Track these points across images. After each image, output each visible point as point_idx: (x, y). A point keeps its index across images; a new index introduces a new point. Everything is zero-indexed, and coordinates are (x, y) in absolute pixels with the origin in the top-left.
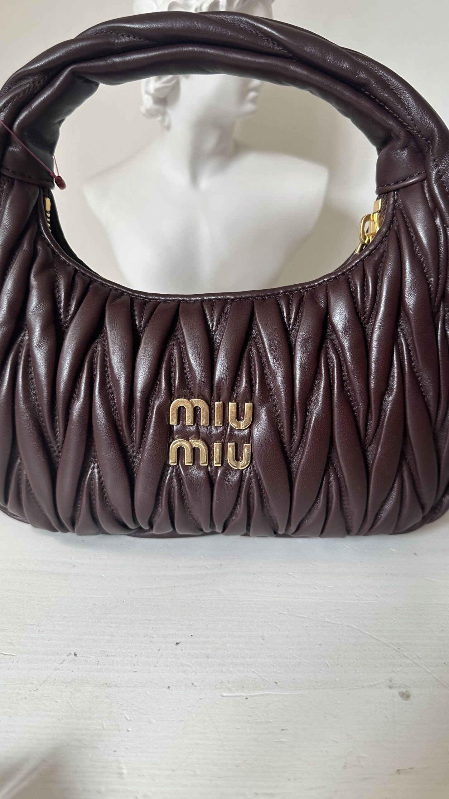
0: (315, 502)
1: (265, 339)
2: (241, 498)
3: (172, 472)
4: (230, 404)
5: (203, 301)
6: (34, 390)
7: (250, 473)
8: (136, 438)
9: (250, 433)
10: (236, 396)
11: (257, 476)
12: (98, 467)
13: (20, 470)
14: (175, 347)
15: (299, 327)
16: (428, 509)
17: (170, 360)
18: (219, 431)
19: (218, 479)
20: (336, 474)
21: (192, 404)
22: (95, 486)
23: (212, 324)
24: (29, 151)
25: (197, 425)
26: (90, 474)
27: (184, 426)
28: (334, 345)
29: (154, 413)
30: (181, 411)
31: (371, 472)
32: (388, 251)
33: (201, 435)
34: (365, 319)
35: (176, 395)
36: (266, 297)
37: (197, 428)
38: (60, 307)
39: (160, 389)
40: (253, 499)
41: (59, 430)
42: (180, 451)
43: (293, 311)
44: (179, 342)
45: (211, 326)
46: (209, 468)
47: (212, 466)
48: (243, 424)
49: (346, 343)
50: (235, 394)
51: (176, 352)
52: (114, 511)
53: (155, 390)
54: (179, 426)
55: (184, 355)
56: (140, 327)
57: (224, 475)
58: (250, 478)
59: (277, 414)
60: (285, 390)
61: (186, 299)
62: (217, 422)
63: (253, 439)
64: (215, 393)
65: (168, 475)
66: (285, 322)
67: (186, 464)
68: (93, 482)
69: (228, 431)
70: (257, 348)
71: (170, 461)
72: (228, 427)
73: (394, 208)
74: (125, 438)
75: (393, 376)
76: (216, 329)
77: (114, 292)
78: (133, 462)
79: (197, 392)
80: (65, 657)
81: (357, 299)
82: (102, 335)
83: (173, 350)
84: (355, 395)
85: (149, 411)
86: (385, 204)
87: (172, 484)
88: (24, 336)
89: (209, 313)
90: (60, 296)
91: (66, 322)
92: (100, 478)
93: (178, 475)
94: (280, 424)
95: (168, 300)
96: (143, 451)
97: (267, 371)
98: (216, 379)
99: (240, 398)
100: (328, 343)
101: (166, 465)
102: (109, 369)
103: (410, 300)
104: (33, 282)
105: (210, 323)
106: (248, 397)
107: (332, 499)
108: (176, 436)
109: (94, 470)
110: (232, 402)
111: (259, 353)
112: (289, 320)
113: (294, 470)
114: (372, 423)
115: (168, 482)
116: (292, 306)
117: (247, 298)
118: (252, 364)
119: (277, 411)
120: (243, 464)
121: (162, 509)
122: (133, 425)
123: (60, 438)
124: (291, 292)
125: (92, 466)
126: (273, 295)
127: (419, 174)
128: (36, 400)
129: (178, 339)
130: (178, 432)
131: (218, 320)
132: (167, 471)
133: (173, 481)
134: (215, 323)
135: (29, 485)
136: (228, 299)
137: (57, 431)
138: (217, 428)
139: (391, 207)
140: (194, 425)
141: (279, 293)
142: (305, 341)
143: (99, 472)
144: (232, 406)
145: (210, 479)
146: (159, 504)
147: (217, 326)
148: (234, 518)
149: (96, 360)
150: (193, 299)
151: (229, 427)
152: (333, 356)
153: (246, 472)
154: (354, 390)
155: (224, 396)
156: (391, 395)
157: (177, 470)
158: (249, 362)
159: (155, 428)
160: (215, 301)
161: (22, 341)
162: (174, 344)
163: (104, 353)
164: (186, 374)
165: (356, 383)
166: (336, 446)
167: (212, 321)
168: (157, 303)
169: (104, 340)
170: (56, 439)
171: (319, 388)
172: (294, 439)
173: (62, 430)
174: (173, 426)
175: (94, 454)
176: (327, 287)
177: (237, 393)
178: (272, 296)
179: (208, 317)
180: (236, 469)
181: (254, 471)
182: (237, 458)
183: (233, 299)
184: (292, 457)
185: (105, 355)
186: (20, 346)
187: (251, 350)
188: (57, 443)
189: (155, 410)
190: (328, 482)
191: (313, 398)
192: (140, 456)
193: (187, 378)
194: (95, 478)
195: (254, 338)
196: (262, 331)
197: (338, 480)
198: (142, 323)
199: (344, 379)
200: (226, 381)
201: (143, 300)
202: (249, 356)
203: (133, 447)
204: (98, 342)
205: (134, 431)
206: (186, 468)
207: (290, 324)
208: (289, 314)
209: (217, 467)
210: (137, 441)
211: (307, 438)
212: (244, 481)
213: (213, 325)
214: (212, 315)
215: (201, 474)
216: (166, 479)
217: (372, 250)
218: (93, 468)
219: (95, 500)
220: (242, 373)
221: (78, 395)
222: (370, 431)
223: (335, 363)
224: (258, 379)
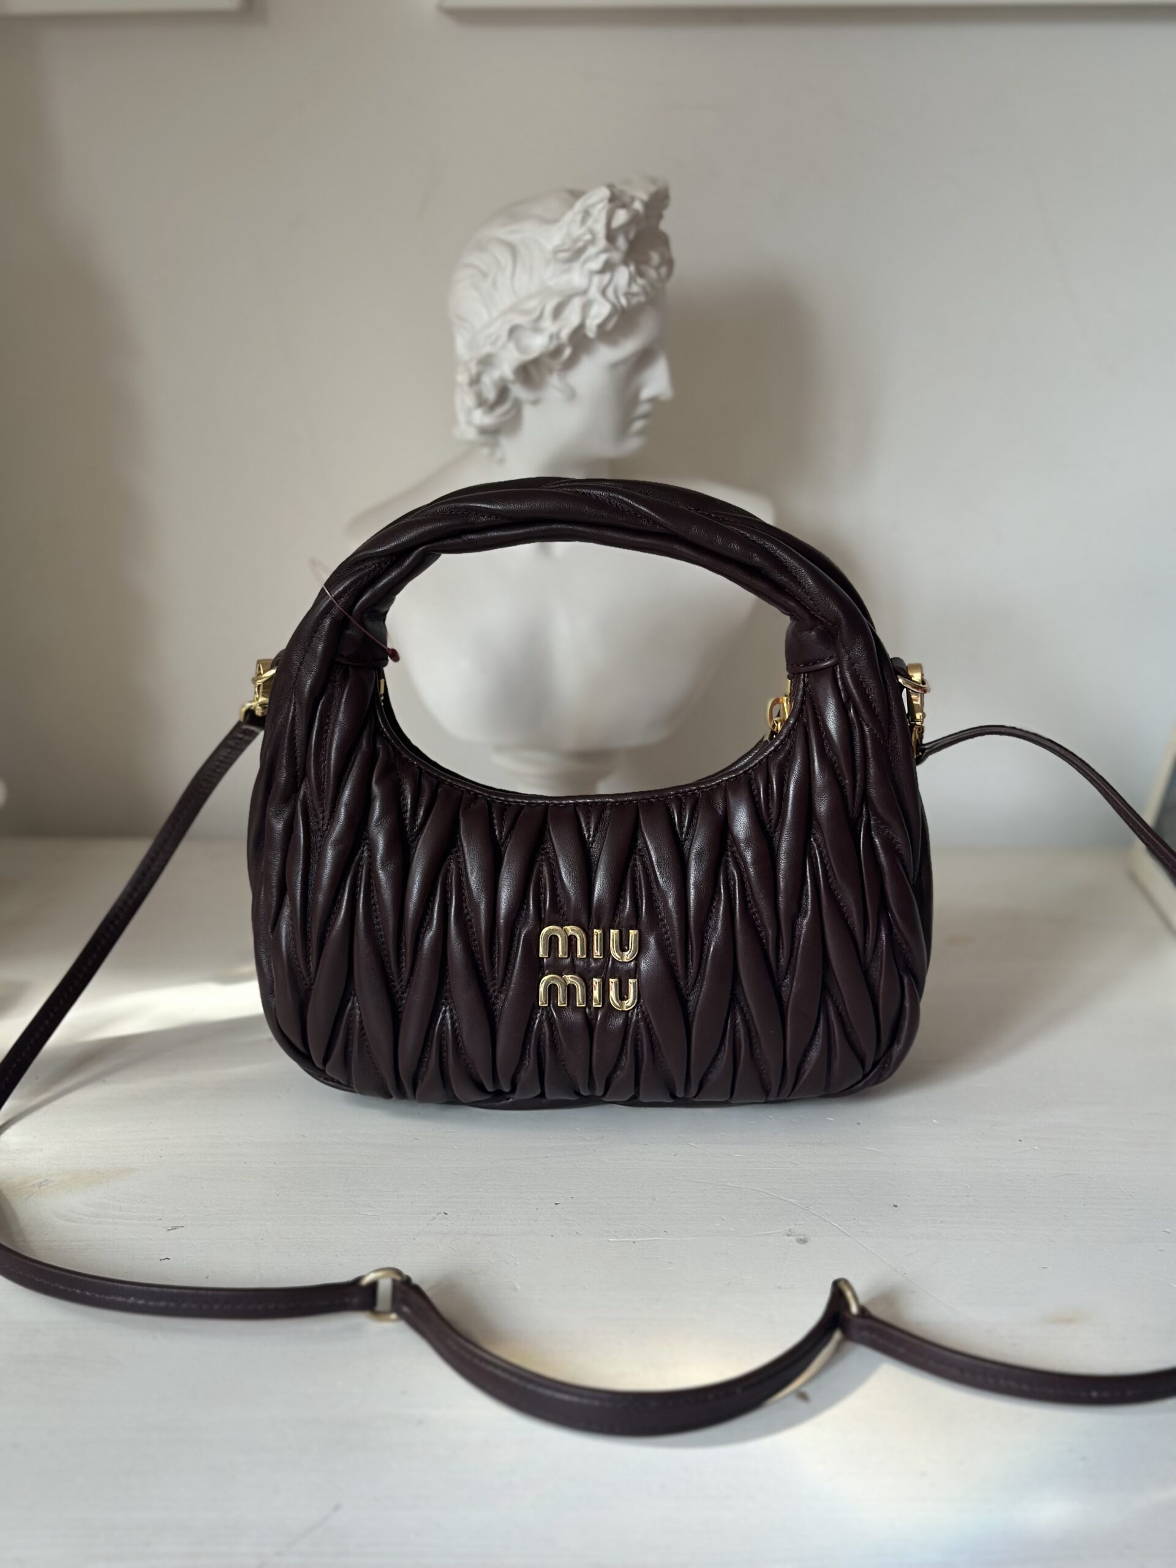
0: (719, 1050)
1: (652, 853)
2: (627, 1046)
3: (542, 1015)
4: (612, 931)
5: (576, 804)
6: (377, 918)
7: (637, 1015)
8: (499, 975)
9: (637, 966)
10: (619, 922)
11: (645, 1018)
12: (451, 1010)
13: (351, 1017)
14: (544, 864)
15: (693, 837)
16: (868, 1067)
17: (539, 880)
18: (599, 964)
19: (598, 1023)
20: (744, 1015)
21: (566, 931)
22: (447, 1034)
23: (588, 833)
24: (368, 634)
25: (572, 956)
26: (441, 1019)
27: (557, 959)
28: (735, 858)
29: (521, 943)
30: (553, 941)
31: (787, 1012)
32: (795, 747)
33: (577, 970)
34: (770, 827)
35: (547, 922)
36: (654, 800)
37: (573, 961)
38: (406, 818)
39: (527, 915)
40: (642, 1047)
41: (405, 965)
42: (552, 990)
43: (685, 818)
44: (549, 857)
45: (587, 836)
46: (587, 1010)
47: (590, 1008)
48: (627, 956)
49: (749, 856)
50: (618, 919)
51: (545, 869)
52: (470, 1066)
53: (521, 916)
54: (550, 958)
55: (555, 873)
56: (501, 838)
57: (605, 1018)
58: (637, 1021)
59: (668, 942)
60: (677, 913)
61: (555, 802)
62: (597, 953)
63: (640, 973)
64: (593, 919)
65: (536, 1019)
66: (677, 831)
67: (559, 1005)
68: (445, 1028)
69: (610, 963)
70: (643, 863)
71: (540, 1003)
72: (609, 959)
73: (804, 694)
74: (485, 974)
75: (807, 895)
76: (593, 841)
77: (467, 795)
78: (494, 1004)
79: (572, 917)
80: (435, 1215)
81: (760, 805)
82: (455, 850)
83: (542, 867)
84: (761, 919)
85: (514, 941)
86: (794, 686)
87: (542, 1029)
88: (363, 853)
89: (585, 821)
90: (406, 805)
91: (412, 835)
92: (453, 1024)
93: (550, 1018)
94: (672, 955)
95: (533, 803)
96: (507, 991)
97: (655, 891)
98: (594, 902)
99: (624, 923)
100: (728, 856)
101: (535, 1007)
102: (466, 891)
103: (822, 806)
104: (375, 789)
105: (585, 833)
106: (633, 923)
107: (740, 1045)
108: (547, 972)
109: (445, 1015)
110: (614, 929)
111: (645, 869)
112: (681, 828)
113: (691, 1010)
114: (784, 951)
115: (537, 1027)
116: (685, 809)
117: (631, 801)
118: (637, 883)
119: (668, 939)
120: (629, 1003)
121: (530, 1062)
122: (495, 958)
123: (405, 976)
124: (685, 793)
125: (444, 1009)
126: (662, 798)
127: (830, 658)
128: (380, 930)
129: (548, 853)
130: (549, 966)
131: (596, 830)
132: (536, 1014)
133: (544, 1026)
134: (591, 833)
135: (364, 1034)
136: (608, 802)
137: (403, 967)
138: (596, 960)
139: (800, 693)
140: (568, 957)
141: (670, 795)
142: (700, 855)
143: (452, 1017)
144: (614, 933)
145: (589, 1022)
146: (525, 1056)
147: (594, 836)
148: (618, 1073)
149: (450, 881)
150: (564, 802)
151: (611, 959)
152: (735, 872)
153: (632, 1014)
154: (759, 912)
155: (605, 921)
156: (805, 917)
157: (548, 1013)
158: (634, 879)
159: (522, 962)
160: (590, 805)
161: (361, 859)
162: (542, 859)
163: (459, 873)
164: (558, 896)
165: (763, 904)
166: (741, 980)
167: (588, 831)
168: (520, 808)
169: (458, 857)
170: (400, 977)
171: (718, 910)
172: (690, 973)
173: (409, 965)
174: (543, 958)
175: (447, 994)
176: (726, 789)
177: (620, 919)
178: (660, 799)
179: (583, 825)
180: (620, 1009)
181: (643, 1013)
182: (622, 995)
183: (612, 803)
184: (689, 995)
185: (462, 875)
186: (359, 865)
187: (636, 865)
188: (401, 982)
189: (522, 940)
190: (734, 1026)
191: (711, 923)
192: (502, 996)
193: (560, 901)
194: (447, 1024)
195: (640, 850)
196: (649, 843)
197: (746, 1022)
198: (503, 834)
199: (748, 899)
200: (607, 905)
201: (502, 803)
202: (634, 873)
203: (494, 985)
204: (451, 859)
205: (496, 966)
206: (559, 1010)
207: (683, 833)
208: (681, 821)
209: (597, 1009)
210: (500, 978)
211: (705, 971)
212: (630, 1024)
213: (589, 836)
214: (588, 824)
215: (578, 1018)
216: (535, 1024)
217: (778, 746)
218: (445, 1012)
219: (447, 1051)
220: (625, 894)
221: (430, 923)
222: (783, 961)
223: (737, 881)
224: (644, 901)
